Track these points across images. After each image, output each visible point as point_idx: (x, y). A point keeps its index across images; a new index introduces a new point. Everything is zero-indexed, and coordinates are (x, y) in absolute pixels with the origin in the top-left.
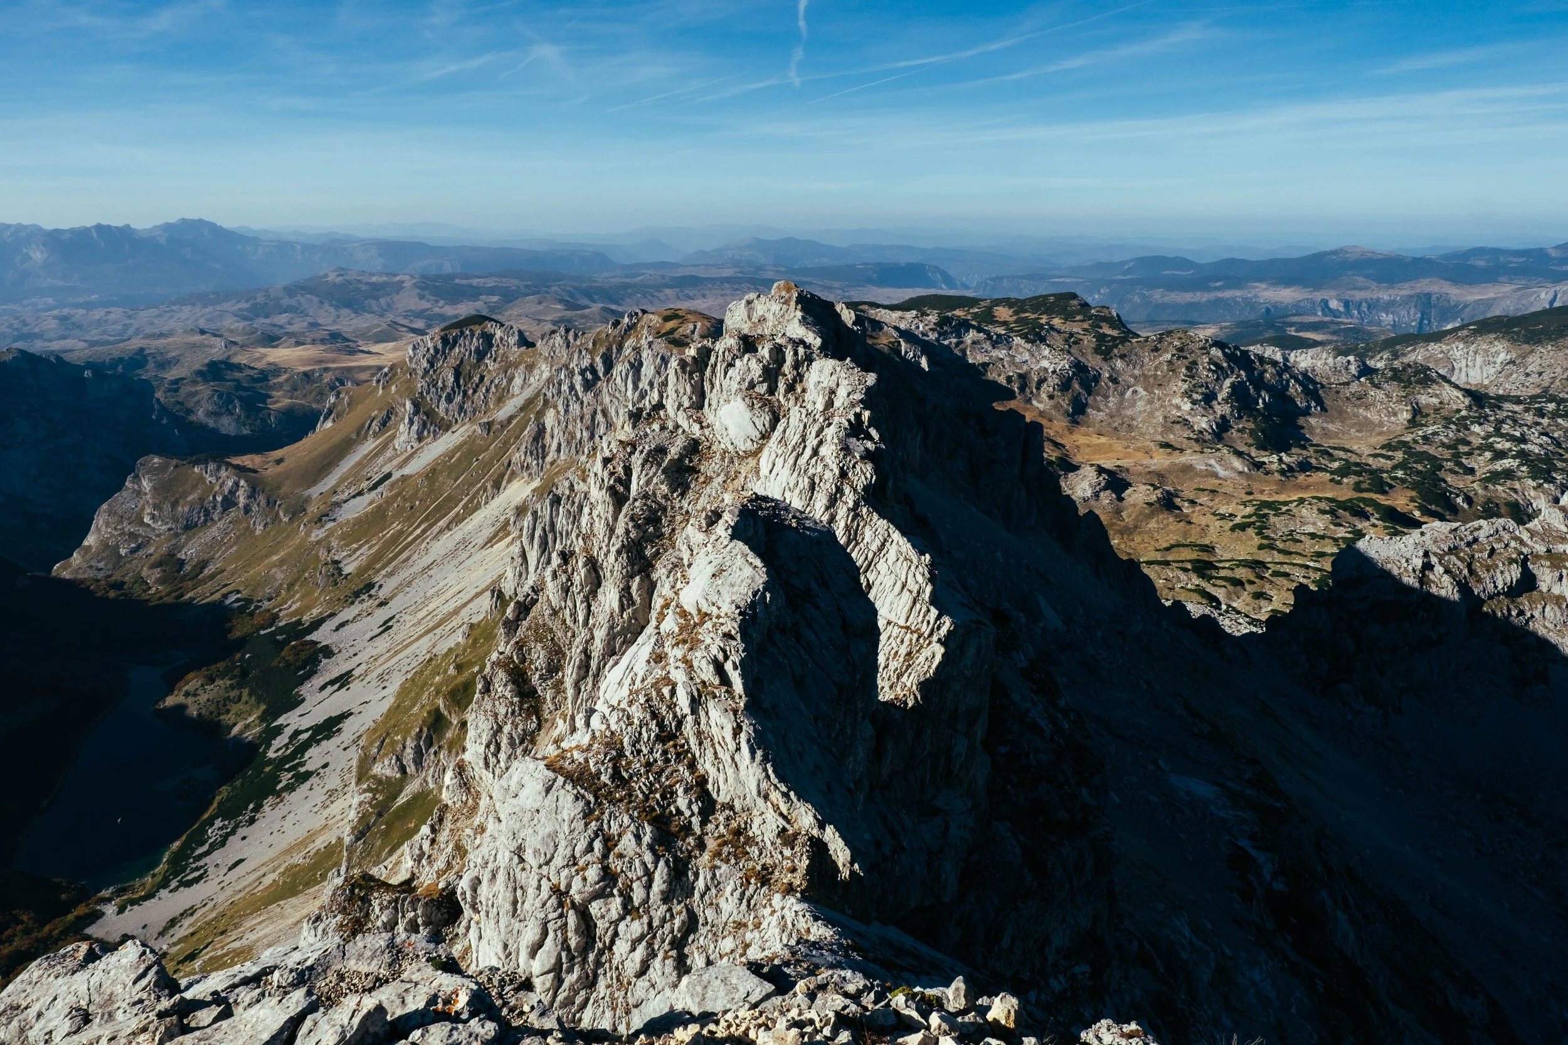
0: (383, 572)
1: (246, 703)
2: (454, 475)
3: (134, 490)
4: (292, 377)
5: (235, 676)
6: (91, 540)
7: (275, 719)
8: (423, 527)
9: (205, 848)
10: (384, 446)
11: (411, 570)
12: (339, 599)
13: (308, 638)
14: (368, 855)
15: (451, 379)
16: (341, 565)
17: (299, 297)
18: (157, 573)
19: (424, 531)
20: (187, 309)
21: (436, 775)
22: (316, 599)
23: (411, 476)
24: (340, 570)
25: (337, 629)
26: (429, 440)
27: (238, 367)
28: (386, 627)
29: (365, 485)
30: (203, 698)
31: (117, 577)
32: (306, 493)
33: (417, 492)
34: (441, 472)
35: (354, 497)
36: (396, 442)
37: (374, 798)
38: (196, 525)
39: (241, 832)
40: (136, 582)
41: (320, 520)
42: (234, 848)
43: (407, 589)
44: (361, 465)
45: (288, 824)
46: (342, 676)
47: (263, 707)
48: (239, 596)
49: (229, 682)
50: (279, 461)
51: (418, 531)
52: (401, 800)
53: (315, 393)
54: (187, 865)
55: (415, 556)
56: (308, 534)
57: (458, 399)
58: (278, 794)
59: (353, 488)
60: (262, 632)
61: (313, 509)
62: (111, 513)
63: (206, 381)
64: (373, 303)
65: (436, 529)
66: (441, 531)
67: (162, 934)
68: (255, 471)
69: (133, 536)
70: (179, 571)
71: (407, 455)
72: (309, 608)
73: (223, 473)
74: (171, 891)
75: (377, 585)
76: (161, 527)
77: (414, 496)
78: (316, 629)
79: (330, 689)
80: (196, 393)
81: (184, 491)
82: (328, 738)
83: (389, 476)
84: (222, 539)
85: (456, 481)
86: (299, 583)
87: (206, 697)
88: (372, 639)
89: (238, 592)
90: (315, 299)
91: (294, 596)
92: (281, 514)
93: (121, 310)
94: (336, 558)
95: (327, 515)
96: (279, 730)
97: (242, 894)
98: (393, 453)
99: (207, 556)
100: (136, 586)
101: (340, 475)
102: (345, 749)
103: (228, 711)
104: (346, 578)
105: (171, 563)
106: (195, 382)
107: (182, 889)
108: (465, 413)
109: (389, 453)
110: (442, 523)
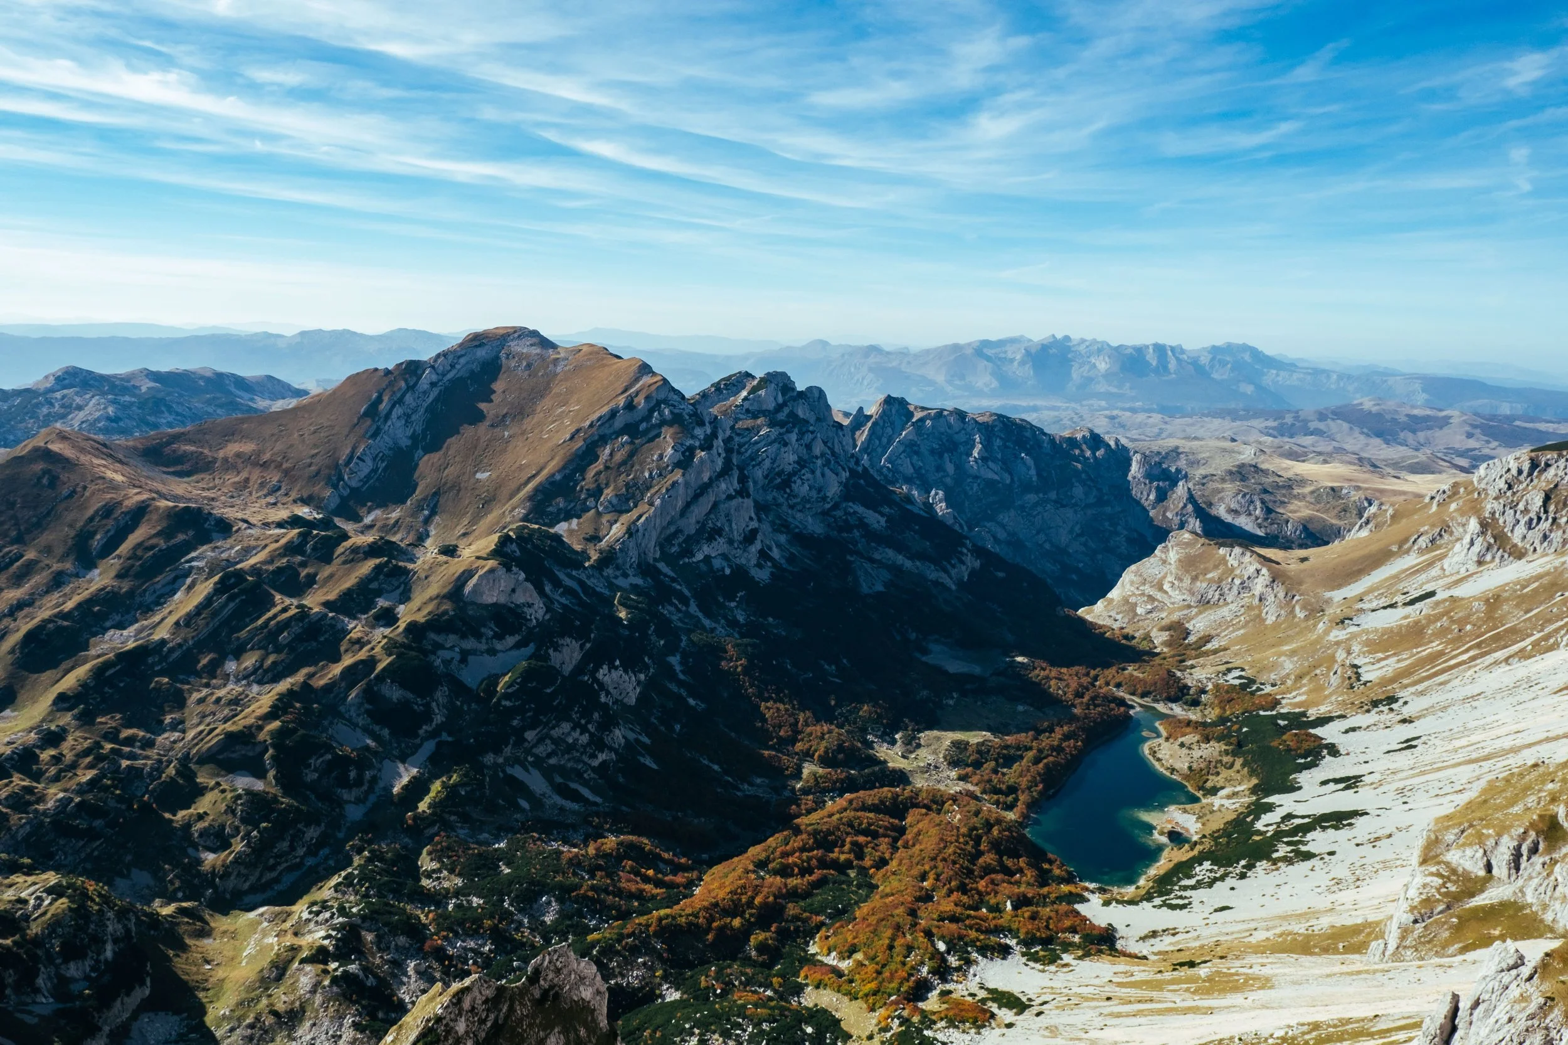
0: (1412, 689)
1: (1238, 772)
2: (1524, 606)
3: (1161, 559)
4: (1318, 489)
5: (1231, 744)
6: (1114, 594)
7: (1267, 796)
8: (1471, 653)
9: (1192, 882)
10: (1430, 564)
11: (1449, 696)
12: (1353, 703)
13: (1312, 731)
14: (1429, 942)
15: (1538, 501)
16: (1360, 670)
17: (1329, 421)
18: (1165, 636)
19: (1473, 658)
20: (1217, 422)
21: (1541, 890)
22: (1326, 697)
23: (1462, 599)
24: (1358, 676)
25: (1346, 732)
26: (1492, 565)
27: (1265, 472)
28: (1409, 745)
29: (1399, 599)
30: (1196, 753)
31: (1129, 630)
32: (1328, 595)
33: (1469, 615)
34: (1507, 600)
35: (1384, 608)
36: (1446, 563)
37: (1444, 885)
38: (1208, 602)
39: (1230, 882)
40: (1144, 639)
41: (1342, 622)
42: (1220, 893)
43: (1441, 714)
44: (1397, 578)
45: (1285, 891)
46: (1348, 779)
47: (1255, 781)
48: (1243, 673)
49: (1224, 747)
50: (1304, 560)
51: (1465, 657)
52: (1479, 901)
53: (1339, 509)
54: (1172, 891)
55: (1456, 682)
56: (1327, 632)
57: (1545, 525)
58: (1275, 862)
59: (1383, 599)
60: (1262, 713)
61: (1332, 611)
62: (1137, 573)
63: (1232, 481)
64: (1410, 437)
65: (1489, 659)
66: (1496, 663)
67: (1143, 939)
68: (1278, 563)
69: (1151, 599)
70: (1185, 639)
71: (1459, 577)
72: (1316, 704)
73: (1247, 558)
74: (1154, 907)
75: (1401, 702)
76: (1177, 596)
77: (1462, 622)
78: (1322, 725)
79: (1332, 786)
80: (1223, 490)
81: (1205, 569)
82: (1337, 828)
83: (1432, 594)
84: (1232, 620)
85: (1527, 612)
86: (1308, 677)
87: (1200, 753)
88: (1389, 752)
89: (1243, 670)
90: (1346, 425)
91: (1299, 688)
92: (1297, 609)
93: (1160, 416)
94: (1356, 662)
95: (1351, 619)
96: (1270, 808)
97: (1229, 938)
98: (1440, 572)
99: (1213, 633)
100: (1145, 643)
101: (1370, 584)
102: (1358, 845)
103: (1218, 774)
104: (1365, 684)
105: (1178, 630)
106: (1223, 480)
107: (1165, 909)
108: (1551, 542)
109: (1434, 572)
110: (1500, 655)
